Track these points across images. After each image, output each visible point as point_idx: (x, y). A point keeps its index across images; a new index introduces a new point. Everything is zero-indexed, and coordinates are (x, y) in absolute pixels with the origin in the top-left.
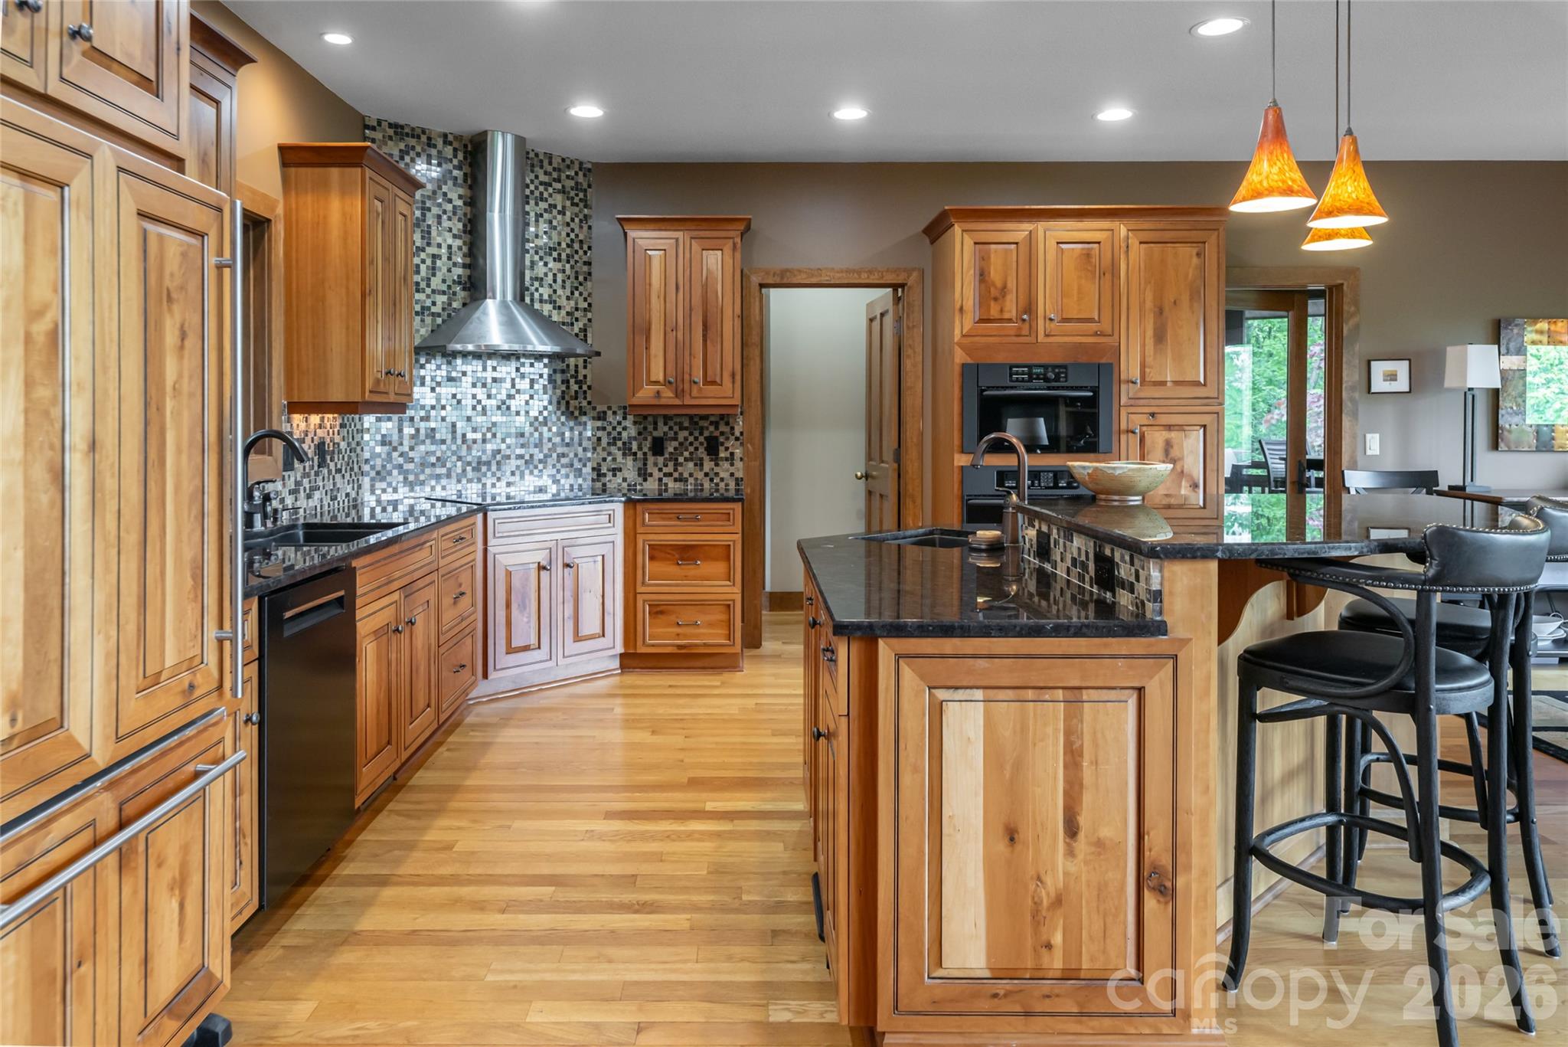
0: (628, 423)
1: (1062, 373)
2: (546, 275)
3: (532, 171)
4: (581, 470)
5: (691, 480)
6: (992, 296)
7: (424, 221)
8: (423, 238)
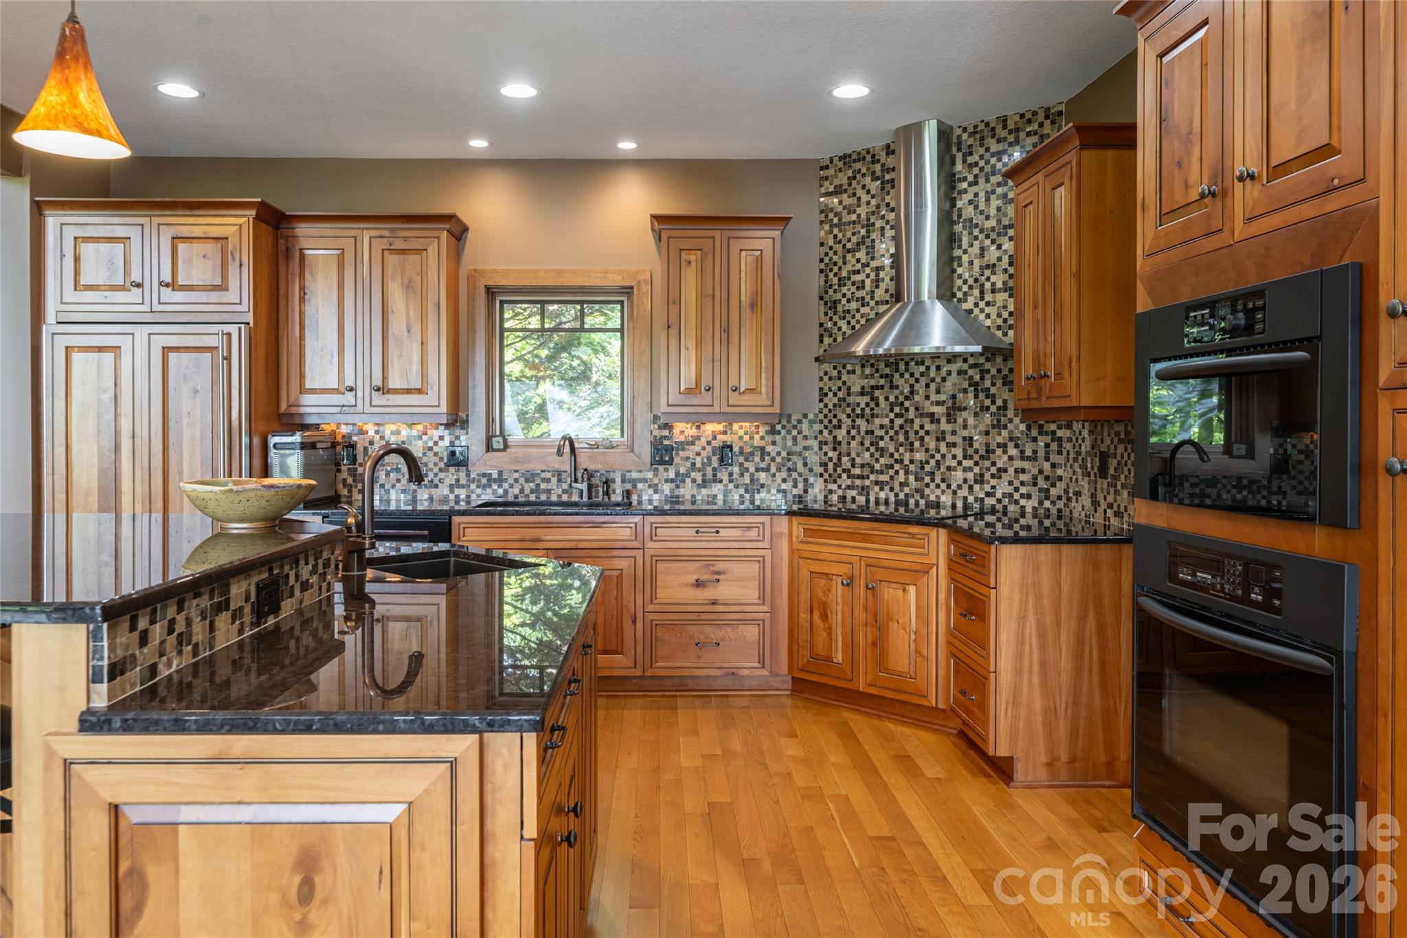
0: (1085, 433)
1: (1259, 309)
2: (1000, 259)
6: (1178, 157)
7: (868, 237)
8: (867, 253)
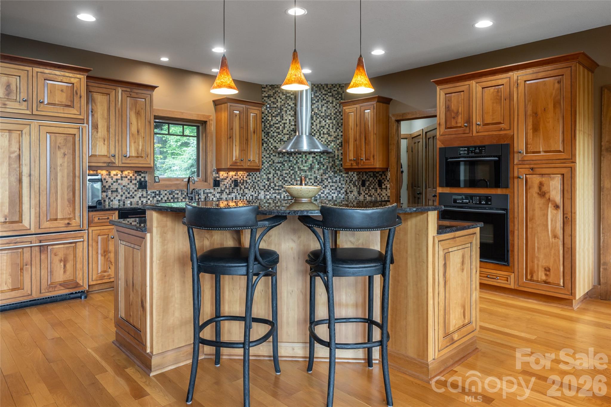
0: (355, 175)
1: (483, 149)
2: (325, 125)
3: (320, 91)
4: (340, 191)
5: (373, 196)
6: (453, 116)
7: (281, 113)
8: (281, 118)
